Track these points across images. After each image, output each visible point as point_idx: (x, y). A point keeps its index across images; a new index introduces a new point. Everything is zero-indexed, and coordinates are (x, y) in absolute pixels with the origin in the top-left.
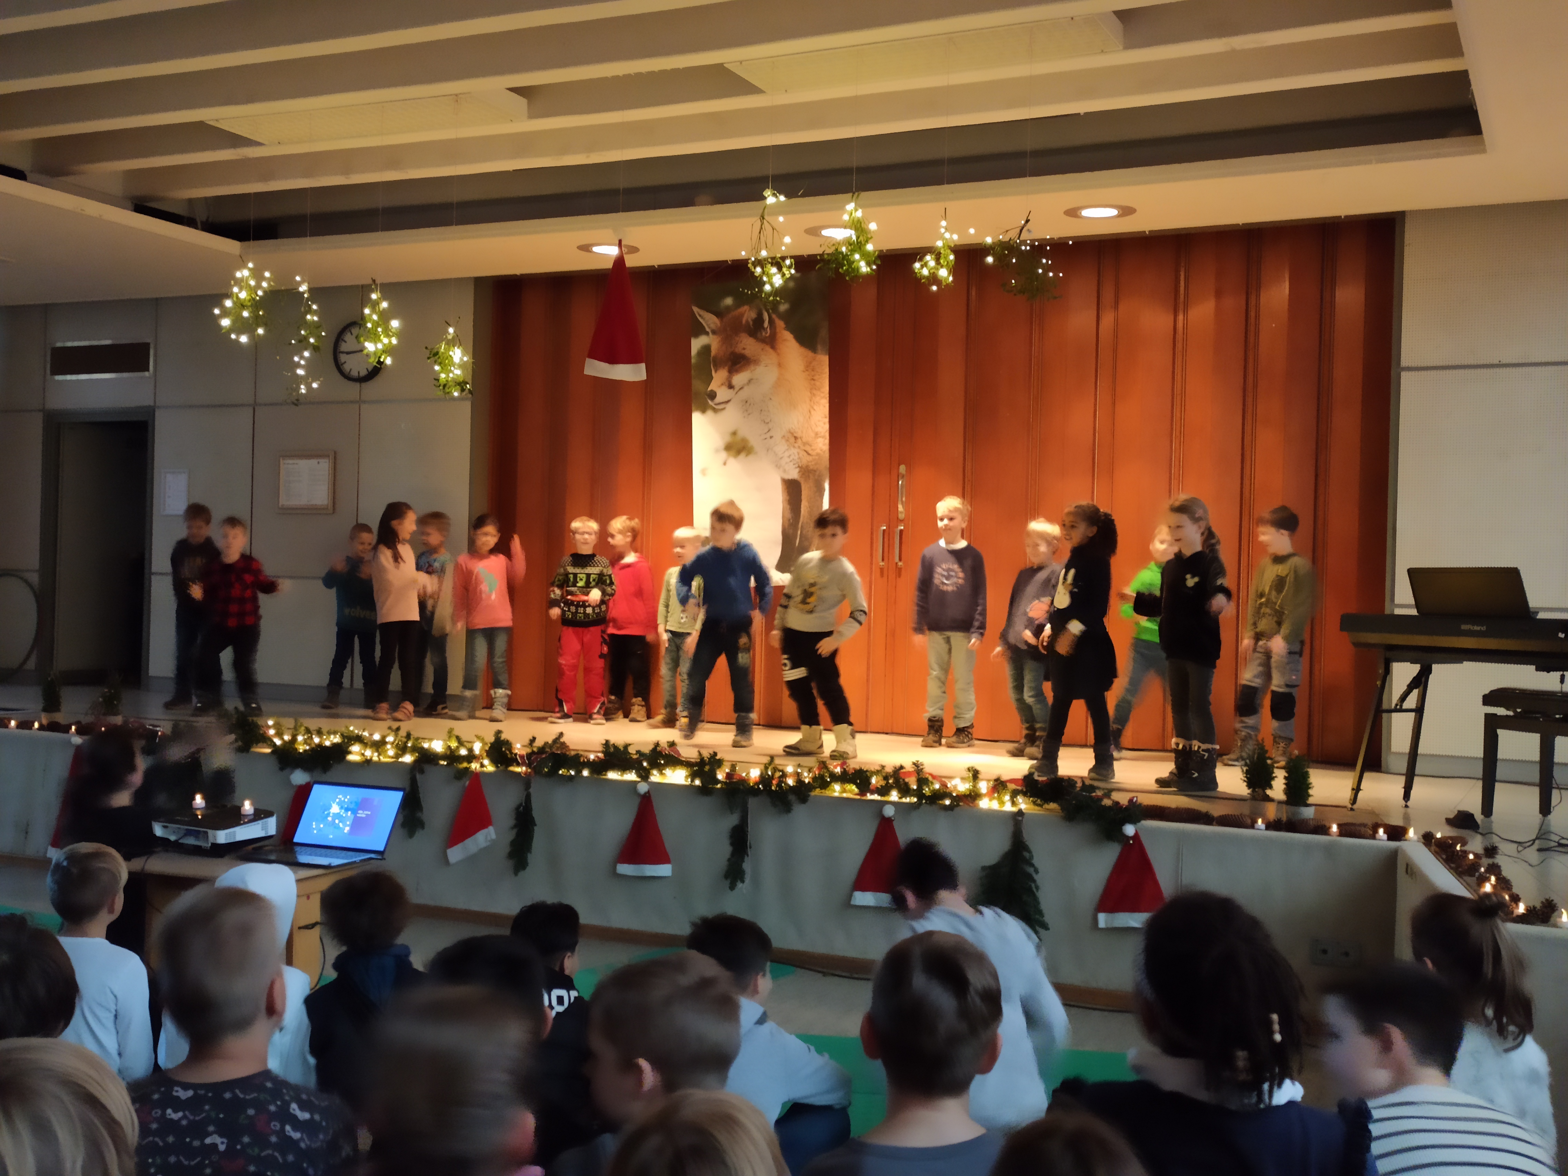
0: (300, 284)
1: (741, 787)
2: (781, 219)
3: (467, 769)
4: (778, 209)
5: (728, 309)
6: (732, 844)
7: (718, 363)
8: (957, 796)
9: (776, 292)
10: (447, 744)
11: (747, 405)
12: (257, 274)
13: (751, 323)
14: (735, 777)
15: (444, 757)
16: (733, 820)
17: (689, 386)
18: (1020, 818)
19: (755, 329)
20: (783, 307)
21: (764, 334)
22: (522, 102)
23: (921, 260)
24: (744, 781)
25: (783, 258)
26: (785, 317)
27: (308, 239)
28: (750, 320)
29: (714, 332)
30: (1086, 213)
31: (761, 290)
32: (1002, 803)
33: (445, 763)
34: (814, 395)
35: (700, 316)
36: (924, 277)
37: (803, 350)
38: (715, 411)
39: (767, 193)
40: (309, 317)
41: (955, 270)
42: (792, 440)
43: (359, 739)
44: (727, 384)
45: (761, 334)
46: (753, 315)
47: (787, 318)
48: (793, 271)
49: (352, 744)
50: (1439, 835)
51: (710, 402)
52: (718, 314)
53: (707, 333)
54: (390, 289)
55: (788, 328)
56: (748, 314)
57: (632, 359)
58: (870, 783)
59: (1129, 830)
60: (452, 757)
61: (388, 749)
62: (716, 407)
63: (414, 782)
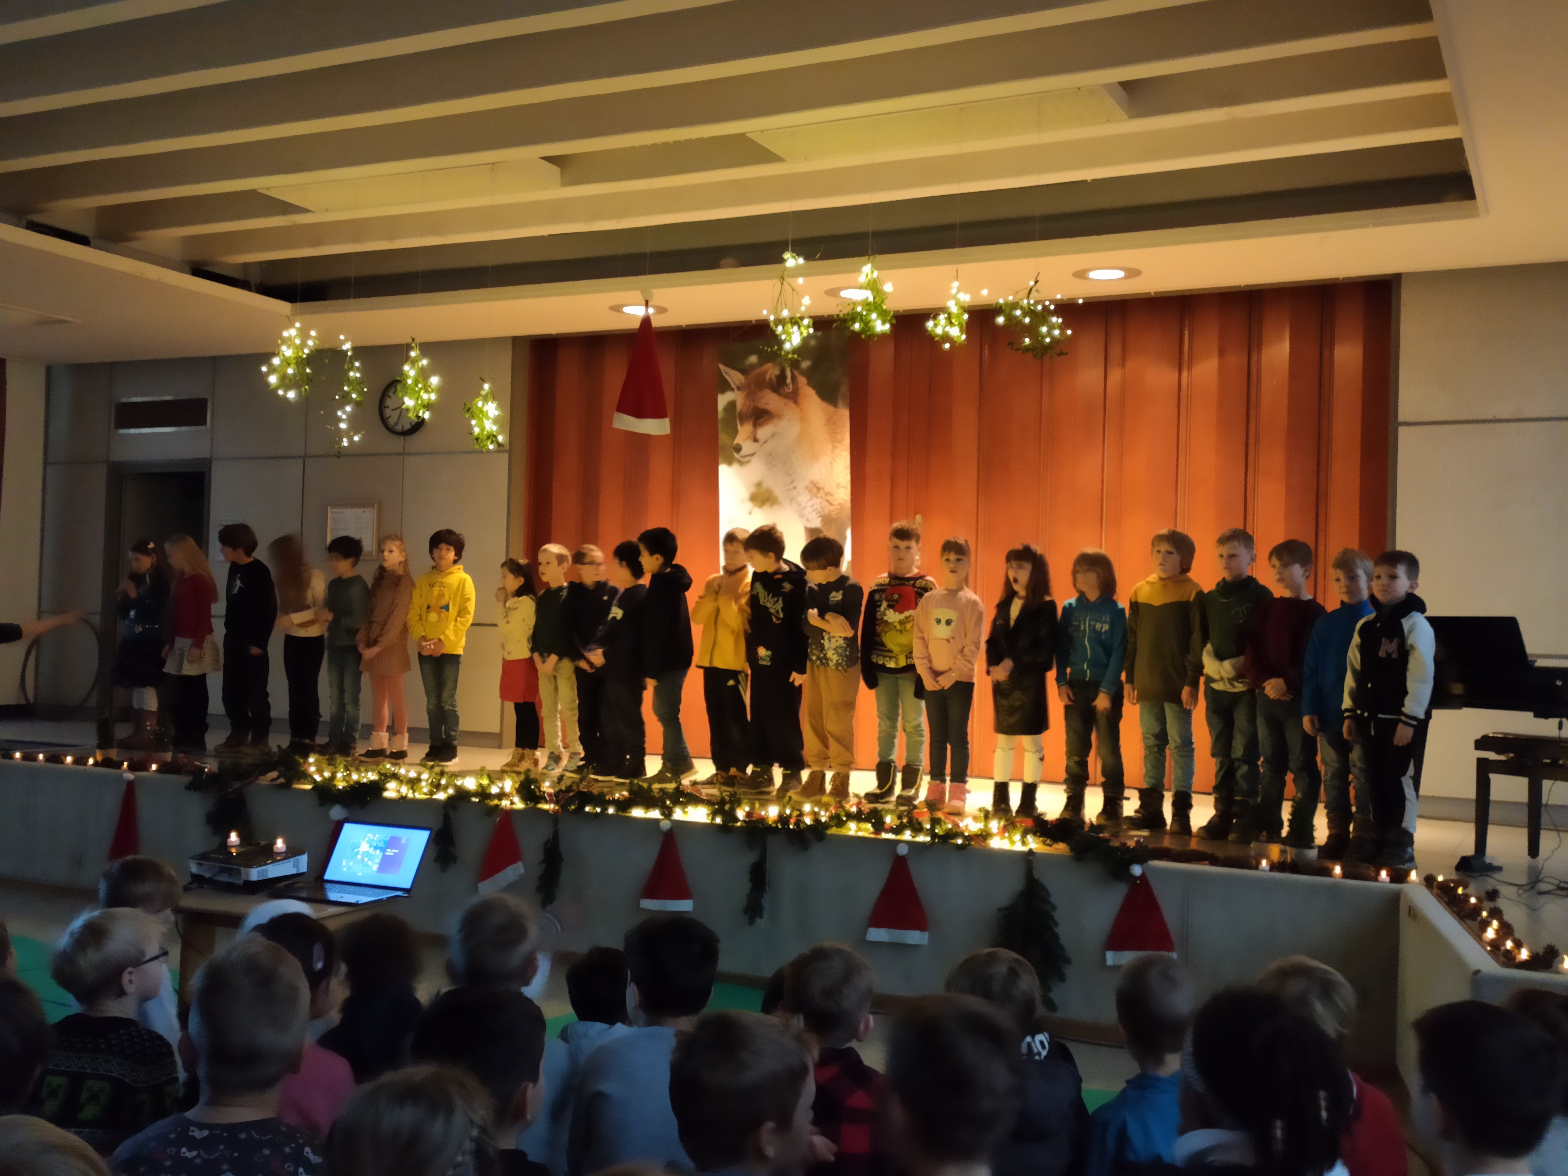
0: (343, 342)
1: (760, 826)
2: (801, 280)
3: (497, 806)
4: (797, 272)
5: (753, 367)
6: (751, 880)
7: (743, 418)
8: (969, 836)
9: (795, 351)
10: (478, 782)
11: (771, 459)
12: (304, 334)
13: (774, 380)
14: (754, 815)
15: (476, 794)
16: (752, 857)
17: (716, 438)
18: (1031, 858)
19: (778, 385)
20: (805, 364)
21: (786, 390)
22: (555, 170)
23: (935, 318)
24: (763, 820)
25: (802, 318)
26: (808, 375)
27: (352, 301)
28: (773, 377)
29: (739, 388)
30: (1094, 275)
31: (781, 348)
32: (1013, 842)
33: (477, 800)
34: (836, 447)
35: (726, 373)
36: (937, 336)
37: (824, 405)
38: (741, 463)
39: (787, 255)
40: (351, 374)
41: (968, 328)
42: (815, 490)
43: (395, 776)
44: (752, 437)
45: (784, 390)
46: (776, 372)
47: (810, 375)
48: (811, 331)
49: (388, 782)
50: (1440, 878)
51: (736, 455)
52: (744, 371)
53: (732, 390)
54: (427, 348)
55: (809, 384)
56: (772, 371)
57: (659, 414)
58: (884, 823)
59: (1137, 870)
60: (483, 794)
61: (423, 787)
62: (742, 460)
63: (447, 818)
